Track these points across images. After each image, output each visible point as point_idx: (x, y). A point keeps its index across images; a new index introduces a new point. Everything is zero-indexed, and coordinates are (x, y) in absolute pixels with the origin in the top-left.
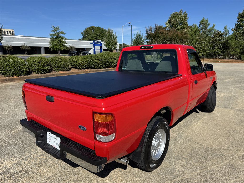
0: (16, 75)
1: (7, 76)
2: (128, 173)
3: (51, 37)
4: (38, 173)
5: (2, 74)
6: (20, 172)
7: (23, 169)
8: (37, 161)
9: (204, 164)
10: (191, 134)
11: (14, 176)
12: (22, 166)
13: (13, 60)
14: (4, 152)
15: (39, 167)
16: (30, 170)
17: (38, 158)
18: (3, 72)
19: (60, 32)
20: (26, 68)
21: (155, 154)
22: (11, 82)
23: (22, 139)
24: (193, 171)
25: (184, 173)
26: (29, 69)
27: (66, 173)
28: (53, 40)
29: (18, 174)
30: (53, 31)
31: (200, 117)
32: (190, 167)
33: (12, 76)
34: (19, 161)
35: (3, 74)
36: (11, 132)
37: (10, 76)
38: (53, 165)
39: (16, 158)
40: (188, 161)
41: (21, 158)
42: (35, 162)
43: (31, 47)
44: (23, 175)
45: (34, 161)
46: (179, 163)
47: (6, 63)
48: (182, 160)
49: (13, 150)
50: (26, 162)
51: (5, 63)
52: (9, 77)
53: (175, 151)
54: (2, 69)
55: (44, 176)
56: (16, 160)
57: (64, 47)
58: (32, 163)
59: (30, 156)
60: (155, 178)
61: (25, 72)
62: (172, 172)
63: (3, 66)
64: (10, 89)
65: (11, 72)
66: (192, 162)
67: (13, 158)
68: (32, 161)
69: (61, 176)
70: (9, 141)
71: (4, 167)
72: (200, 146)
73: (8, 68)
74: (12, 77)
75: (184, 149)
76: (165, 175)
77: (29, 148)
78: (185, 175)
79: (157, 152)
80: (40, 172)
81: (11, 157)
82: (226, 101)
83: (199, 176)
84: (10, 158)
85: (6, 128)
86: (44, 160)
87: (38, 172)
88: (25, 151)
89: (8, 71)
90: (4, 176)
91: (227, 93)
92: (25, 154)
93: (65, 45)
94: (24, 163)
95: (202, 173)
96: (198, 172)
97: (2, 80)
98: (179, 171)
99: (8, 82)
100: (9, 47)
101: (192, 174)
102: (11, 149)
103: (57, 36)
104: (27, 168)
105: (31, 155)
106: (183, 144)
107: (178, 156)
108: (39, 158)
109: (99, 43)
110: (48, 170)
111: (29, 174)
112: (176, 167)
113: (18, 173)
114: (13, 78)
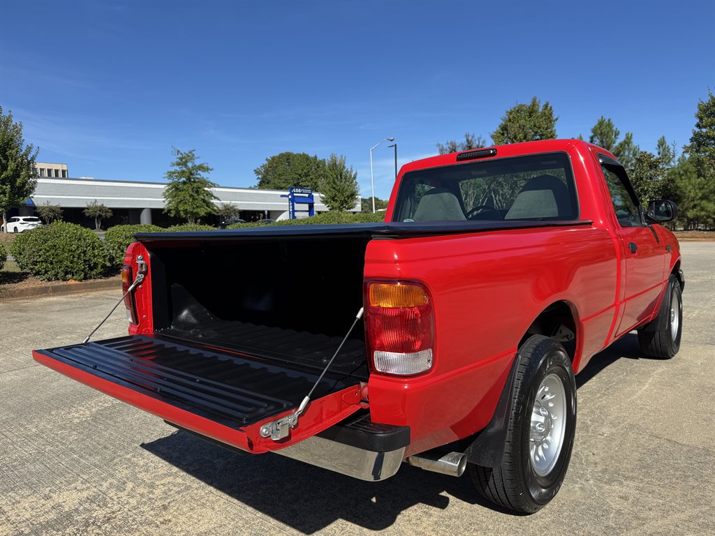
0: (73, 275)
1: (49, 280)
2: (453, 520)
3: (171, 181)
4: (162, 523)
5: (35, 275)
6: (104, 522)
7: (113, 512)
8: (156, 491)
9: (697, 494)
10: (630, 414)
11: (86, 531)
12: (110, 505)
13: (68, 233)
14: (51, 467)
15: (165, 508)
16: (136, 517)
17: (158, 483)
18: (36, 267)
19: (197, 164)
20: (104, 257)
21: (538, 459)
22: (60, 295)
23: (105, 433)
24: (665, 513)
25: (638, 518)
26: (112, 259)
27: (252, 523)
28: (175, 189)
29: (100, 527)
30: (178, 164)
31: (642, 369)
32: (653, 502)
33: (64, 280)
34: (100, 491)
35: (38, 273)
36: (69, 416)
37: (58, 279)
38: (207, 500)
39: (89, 485)
40: (641, 485)
41: (105, 485)
42: (152, 492)
43: (115, 210)
44: (115, 531)
45: (146, 491)
46: (614, 491)
47: (50, 243)
48: (621, 483)
49: (78, 462)
50: (121, 494)
51: (46, 241)
52: (54, 282)
53: (592, 458)
54: (35, 259)
55: (182, 531)
56: (88, 488)
57: (207, 206)
58: (142, 495)
59: (134, 478)
60: (545, 532)
61: (100, 266)
62: (597, 516)
63: (41, 250)
64: (59, 311)
65: (60, 267)
66: (657, 489)
67: (79, 485)
68: (141, 490)
69: (237, 532)
70: (63, 439)
71: (53, 508)
72: (667, 445)
73: (53, 255)
74: (61, 283)
75: (617, 452)
76: (577, 524)
77: (128, 456)
78: (644, 524)
79: (541, 453)
80: (170, 521)
81: (73, 482)
82: (710, 329)
83: (692, 525)
84: (70, 484)
85: (53, 405)
86: (177, 489)
87: (161, 519)
88: (115, 465)
89: (52, 263)
90: (55, 532)
91: (708, 310)
92: (117, 472)
93: (209, 203)
94: (116, 497)
95: (698, 517)
96: (683, 516)
97: (34, 289)
98: (619, 512)
99: (50, 296)
100: (53, 211)
101: (666, 521)
102: (73, 459)
103: (189, 179)
104: (126, 510)
105: (134, 474)
106: (611, 439)
107: (604, 471)
108: (163, 482)
109: (307, 195)
110: (195, 516)
111: (135, 527)
112: (608, 501)
113: (99, 524)
114: (64, 286)
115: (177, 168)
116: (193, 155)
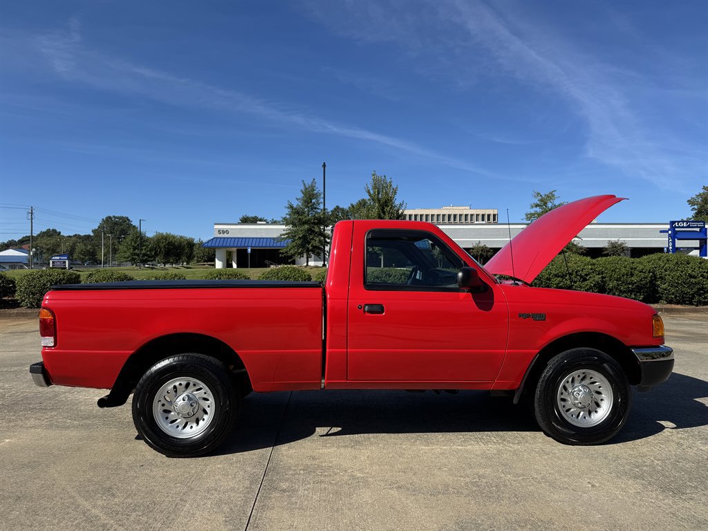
30: (537, 206)
109: (698, 230)
115: (538, 210)
116: (553, 196)
